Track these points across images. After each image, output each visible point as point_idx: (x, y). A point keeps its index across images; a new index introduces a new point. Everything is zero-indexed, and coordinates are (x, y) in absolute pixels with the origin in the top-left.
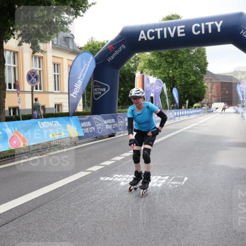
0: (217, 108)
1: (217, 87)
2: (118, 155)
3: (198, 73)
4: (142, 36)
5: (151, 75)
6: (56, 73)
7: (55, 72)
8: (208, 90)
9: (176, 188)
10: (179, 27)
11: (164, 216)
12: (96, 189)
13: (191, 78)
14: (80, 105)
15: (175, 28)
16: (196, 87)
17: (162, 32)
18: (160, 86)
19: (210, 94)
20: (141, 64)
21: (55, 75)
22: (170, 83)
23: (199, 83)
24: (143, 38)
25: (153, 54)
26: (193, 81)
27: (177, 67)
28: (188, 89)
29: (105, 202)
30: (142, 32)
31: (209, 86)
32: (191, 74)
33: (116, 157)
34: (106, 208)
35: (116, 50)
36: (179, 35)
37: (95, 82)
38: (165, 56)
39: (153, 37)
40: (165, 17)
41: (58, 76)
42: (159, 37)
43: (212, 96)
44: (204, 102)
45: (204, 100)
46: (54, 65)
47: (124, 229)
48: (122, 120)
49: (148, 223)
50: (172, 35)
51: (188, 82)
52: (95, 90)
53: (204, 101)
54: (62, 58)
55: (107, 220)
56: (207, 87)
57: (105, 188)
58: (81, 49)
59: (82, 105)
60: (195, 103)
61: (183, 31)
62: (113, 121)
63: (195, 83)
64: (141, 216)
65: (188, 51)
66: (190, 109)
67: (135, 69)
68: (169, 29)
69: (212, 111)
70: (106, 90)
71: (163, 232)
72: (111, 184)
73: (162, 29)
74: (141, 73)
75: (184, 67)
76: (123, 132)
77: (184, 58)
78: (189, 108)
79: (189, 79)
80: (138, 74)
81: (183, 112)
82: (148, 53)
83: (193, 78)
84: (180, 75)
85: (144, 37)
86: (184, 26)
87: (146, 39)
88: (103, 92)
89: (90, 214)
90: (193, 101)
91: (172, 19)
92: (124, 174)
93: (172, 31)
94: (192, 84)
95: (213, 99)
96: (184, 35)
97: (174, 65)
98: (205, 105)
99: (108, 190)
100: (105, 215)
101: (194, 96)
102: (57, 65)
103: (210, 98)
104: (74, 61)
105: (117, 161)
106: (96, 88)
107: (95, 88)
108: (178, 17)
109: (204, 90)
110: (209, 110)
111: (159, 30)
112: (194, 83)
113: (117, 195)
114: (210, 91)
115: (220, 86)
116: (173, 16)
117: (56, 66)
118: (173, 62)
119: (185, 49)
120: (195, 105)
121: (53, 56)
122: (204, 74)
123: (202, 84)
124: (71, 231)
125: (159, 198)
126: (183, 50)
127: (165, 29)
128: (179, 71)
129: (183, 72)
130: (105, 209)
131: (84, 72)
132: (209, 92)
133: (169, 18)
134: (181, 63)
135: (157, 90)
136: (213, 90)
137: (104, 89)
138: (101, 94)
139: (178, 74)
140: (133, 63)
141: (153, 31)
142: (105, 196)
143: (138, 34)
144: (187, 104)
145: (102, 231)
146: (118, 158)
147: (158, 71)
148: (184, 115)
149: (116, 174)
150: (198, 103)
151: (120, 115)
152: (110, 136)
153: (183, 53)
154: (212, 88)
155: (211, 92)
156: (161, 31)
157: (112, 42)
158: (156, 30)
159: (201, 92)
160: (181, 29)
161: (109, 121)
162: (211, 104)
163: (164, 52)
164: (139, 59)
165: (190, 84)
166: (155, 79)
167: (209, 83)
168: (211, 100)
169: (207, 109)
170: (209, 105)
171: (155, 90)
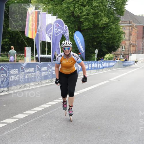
1: (137, 33)
3: (112, 14)
8: (125, 37)
13: (102, 20)
16: (108, 32)
19: (127, 42)
23: (114, 26)
26: (105, 24)
28: (98, 33)
31: (127, 32)
32: (103, 14)
43: (130, 45)
44: (119, 53)
45: (119, 49)
51: (98, 25)
53: (119, 51)
56: (124, 33)
60: (107, 53)
63: (108, 27)
66: (99, 61)
69: (129, 65)
78: (98, 59)
79: (99, 21)
81: (90, 65)
83: (105, 20)
84: (88, 14)
90: (105, 50)
94: (104, 28)
95: (132, 49)
98: (121, 57)
101: (105, 44)
103: (127, 47)
109: (120, 37)
112: (106, 27)
114: (127, 38)
115: (141, 32)
120: (107, 56)
122: (121, 15)
123: (117, 29)
132: (126, 40)
135: (57, 34)
136: (132, 37)
139: (85, 13)
144: (96, 55)
148: (91, 69)
150: (110, 53)
154: (130, 35)
155: (129, 40)
159: (115, 39)
162: (129, 55)
165: (100, 28)
166: (55, 18)
167: (128, 28)
168: (129, 51)
169: (123, 62)
170: (125, 56)
171: (53, 33)
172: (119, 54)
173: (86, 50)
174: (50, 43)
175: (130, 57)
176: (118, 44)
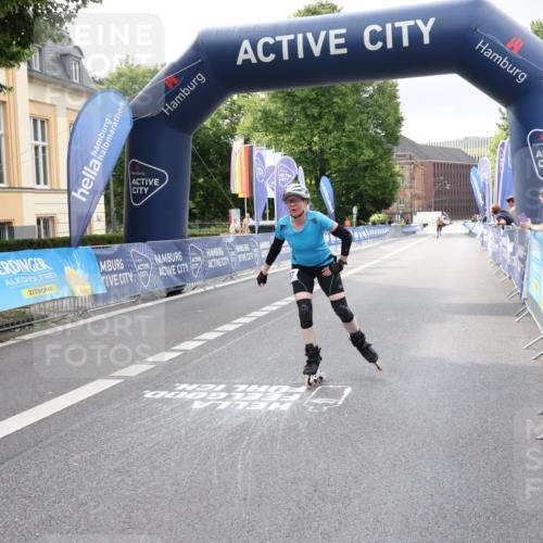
0: (425, 225)
1: (424, 175)
2: (189, 337)
3: (380, 143)
4: (246, 52)
5: (268, 147)
6: (40, 143)
7: (36, 139)
8: (403, 183)
9: (324, 413)
10: (332, 33)
11: (295, 481)
12: (134, 420)
13: (362, 153)
14: (99, 220)
15: (323, 34)
16: (374, 176)
17: (292, 45)
18: (290, 173)
19: (408, 192)
20: (246, 121)
21: (36, 148)
22: (315, 165)
23: (383, 165)
24: (246, 57)
25: (273, 96)
26: (367, 161)
27: (331, 127)
28: (356, 179)
29: (156, 452)
30: (246, 44)
31: (406, 173)
32: (363, 144)
33: (183, 342)
34: (156, 464)
35: (184, 85)
36: (333, 51)
37: (134, 164)
38: (302, 101)
39: (272, 57)
40: (302, 8)
41: (44, 148)
42: (286, 56)
43: (414, 196)
44: (395, 211)
45: (395, 204)
46: (35, 121)
47: (198, 513)
48: (199, 254)
49: (257, 499)
50: (317, 51)
51: (356, 164)
52: (134, 182)
53: (394, 207)
54: (54, 106)
55: (158, 494)
56: (401, 176)
57: (154, 417)
58: (100, 82)
59: (104, 218)
60: (374, 213)
61: (342, 41)
62: (178, 256)
63: (373, 166)
64: (240, 481)
65: (357, 91)
66: (361, 227)
67: (231, 133)
68: (310, 36)
69: (414, 232)
70: (161, 183)
71: (290, 517)
72: (171, 406)
73: (292, 37)
74: (246, 142)
75: (348, 127)
76: (200, 283)
77: (347, 107)
78: (359, 224)
79: (359, 156)
80: (238, 146)
82: (262, 95)
83: (368, 154)
84: (338, 146)
85: (251, 56)
86: (344, 31)
87: (254, 61)
88: (152, 188)
89: (118, 479)
90: (369, 207)
91: (319, 13)
92: (202, 383)
93: (316, 41)
94: (366, 168)
95: (416, 203)
96: (344, 51)
97: (324, 122)
98: (398, 217)
99: (162, 422)
100: (154, 481)
101: (371, 196)
102: (43, 122)
103: (407, 200)
104: (80, 112)
105: (186, 353)
106: (136, 177)
107: (133, 177)
108: (333, 8)
109: (394, 182)
110: (405, 230)
111: (285, 39)
112: (370, 166)
113: (183, 432)
114: (408, 185)
115: (432, 173)
116: (322, 5)
117: (40, 125)
118: (321, 116)
119: (349, 84)
120: (374, 217)
121: (31, 101)
122: (394, 144)
123: (389, 168)
124: (71, 524)
125: (284, 437)
126: (345, 86)
127: (300, 37)
128: (335, 138)
129: (344, 139)
130: (156, 468)
131: (104, 141)
132: (406, 187)
133: (311, 11)
134: (340, 118)
135: (283, 184)
136: (415, 183)
137: (156, 181)
138: (149, 193)
139: (333, 144)
140: (226, 118)
141: (271, 41)
142: (153, 436)
143: (236, 47)
144: (355, 216)
145: (144, 520)
146: (189, 345)
147: (286, 137)
149: (182, 383)
150: (380, 212)
151: (193, 243)
152: (170, 294)
153: (344, 95)
154: (413, 178)
155: (411, 188)
156: (290, 42)
157: (174, 68)
158: (278, 39)
159: (387, 187)
160: (337, 36)
161: (168, 257)
162: (411, 214)
163: (301, 92)
164: (240, 107)
165: (361, 168)
166: (279, 156)
167: (407, 166)
168: (411, 207)
169: (403, 226)
170: (406, 216)
171: (277, 181)
172: (394, 214)
173: (337, 209)
174: (273, 199)
175: (414, 217)
176: (392, 195)
